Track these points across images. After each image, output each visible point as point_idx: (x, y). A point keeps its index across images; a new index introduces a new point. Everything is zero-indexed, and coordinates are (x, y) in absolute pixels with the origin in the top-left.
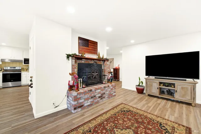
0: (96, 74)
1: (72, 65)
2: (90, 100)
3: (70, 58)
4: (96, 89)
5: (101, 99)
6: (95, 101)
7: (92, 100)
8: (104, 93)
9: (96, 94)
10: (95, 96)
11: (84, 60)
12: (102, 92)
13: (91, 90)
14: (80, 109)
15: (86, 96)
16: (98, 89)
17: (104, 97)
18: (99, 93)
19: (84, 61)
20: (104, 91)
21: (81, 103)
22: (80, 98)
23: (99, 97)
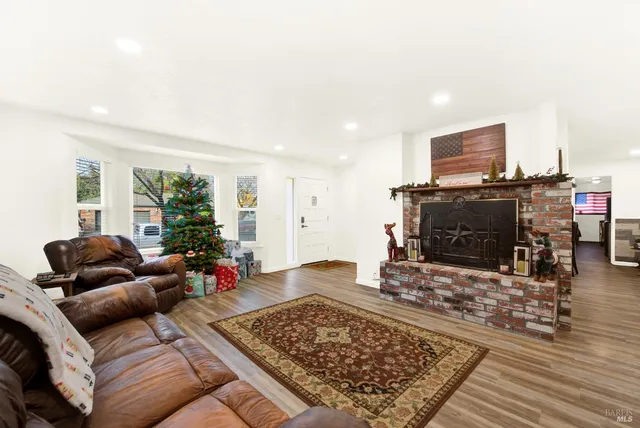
0: (464, 233)
1: (405, 210)
2: (415, 292)
3: (400, 195)
4: (435, 273)
5: (455, 308)
6: (431, 301)
7: (421, 294)
8: (471, 298)
9: (432, 285)
10: (432, 290)
11: (440, 194)
12: (459, 289)
13: (418, 270)
14: (391, 298)
15: (406, 278)
16: (443, 274)
17: (470, 311)
18: (447, 287)
19: (442, 196)
20: (468, 291)
21: (393, 286)
22: (391, 276)
23: (447, 299)
